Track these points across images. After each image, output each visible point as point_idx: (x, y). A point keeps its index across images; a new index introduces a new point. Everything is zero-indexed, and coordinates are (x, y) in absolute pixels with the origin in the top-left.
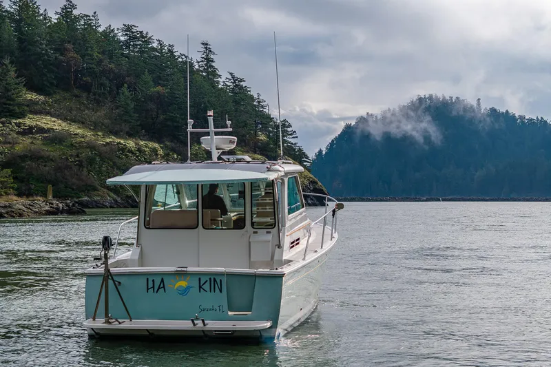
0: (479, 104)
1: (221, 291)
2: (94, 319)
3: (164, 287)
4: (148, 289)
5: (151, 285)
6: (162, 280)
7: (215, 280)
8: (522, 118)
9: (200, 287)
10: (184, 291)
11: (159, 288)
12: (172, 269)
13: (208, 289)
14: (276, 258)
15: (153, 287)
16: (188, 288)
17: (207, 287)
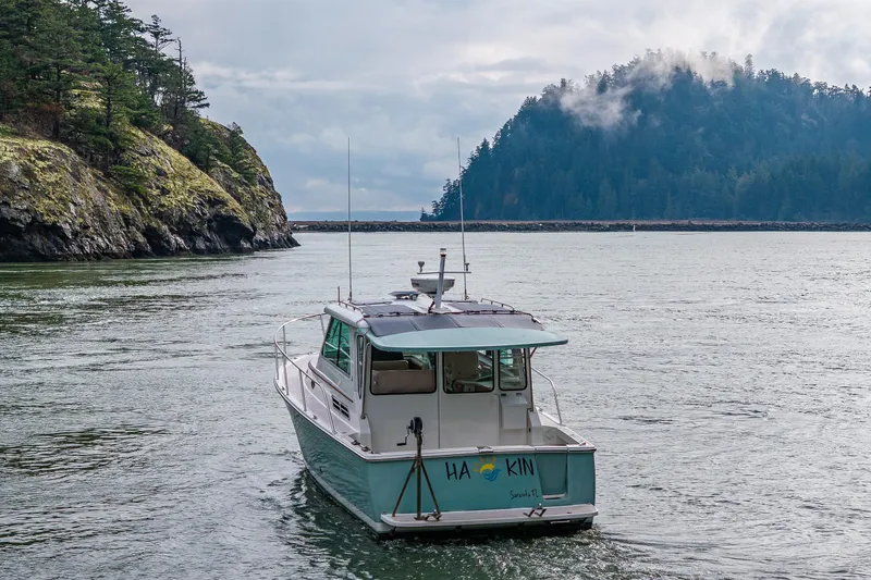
0: (749, 62)
1: (532, 473)
2: (394, 516)
3: (467, 471)
4: (449, 475)
5: (451, 471)
6: (465, 464)
7: (524, 461)
8: (820, 86)
9: (509, 470)
10: (491, 476)
11: (462, 473)
12: (474, 450)
13: (518, 472)
14: (533, 425)
15: (455, 472)
16: (496, 472)
17: (516, 468)
